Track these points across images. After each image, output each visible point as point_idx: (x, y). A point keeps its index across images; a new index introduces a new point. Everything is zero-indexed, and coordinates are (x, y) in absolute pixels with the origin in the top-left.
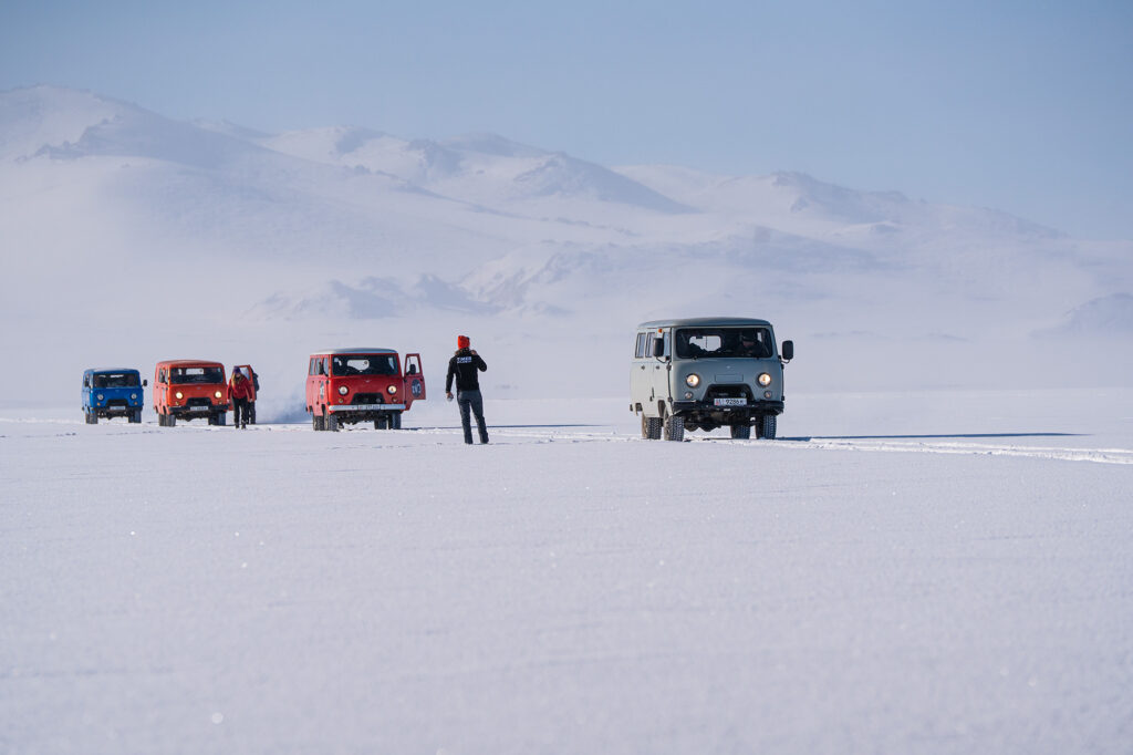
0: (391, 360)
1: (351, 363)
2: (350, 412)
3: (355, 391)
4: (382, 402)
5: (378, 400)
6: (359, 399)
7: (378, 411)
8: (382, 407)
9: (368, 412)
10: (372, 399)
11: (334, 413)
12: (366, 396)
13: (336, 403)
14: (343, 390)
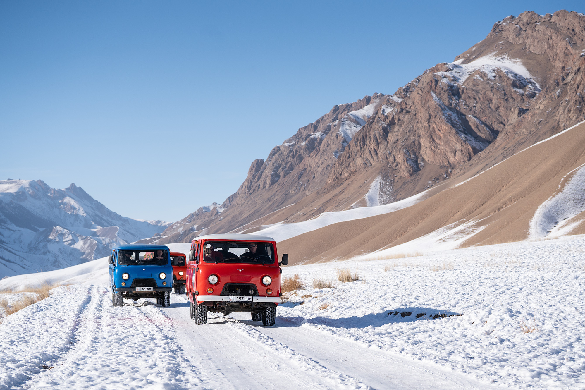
0: (269, 248)
1: (231, 250)
2: (220, 303)
3: (226, 280)
4: (256, 294)
5: (251, 292)
6: (230, 290)
7: (252, 303)
8: (255, 299)
9: (242, 304)
10: (245, 290)
11: (204, 303)
12: (239, 286)
13: (206, 294)
14: (213, 279)
